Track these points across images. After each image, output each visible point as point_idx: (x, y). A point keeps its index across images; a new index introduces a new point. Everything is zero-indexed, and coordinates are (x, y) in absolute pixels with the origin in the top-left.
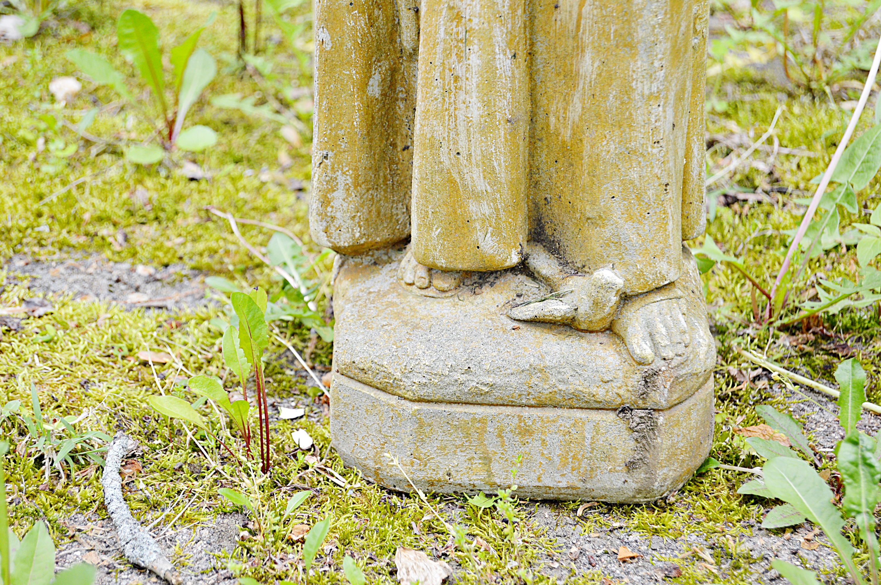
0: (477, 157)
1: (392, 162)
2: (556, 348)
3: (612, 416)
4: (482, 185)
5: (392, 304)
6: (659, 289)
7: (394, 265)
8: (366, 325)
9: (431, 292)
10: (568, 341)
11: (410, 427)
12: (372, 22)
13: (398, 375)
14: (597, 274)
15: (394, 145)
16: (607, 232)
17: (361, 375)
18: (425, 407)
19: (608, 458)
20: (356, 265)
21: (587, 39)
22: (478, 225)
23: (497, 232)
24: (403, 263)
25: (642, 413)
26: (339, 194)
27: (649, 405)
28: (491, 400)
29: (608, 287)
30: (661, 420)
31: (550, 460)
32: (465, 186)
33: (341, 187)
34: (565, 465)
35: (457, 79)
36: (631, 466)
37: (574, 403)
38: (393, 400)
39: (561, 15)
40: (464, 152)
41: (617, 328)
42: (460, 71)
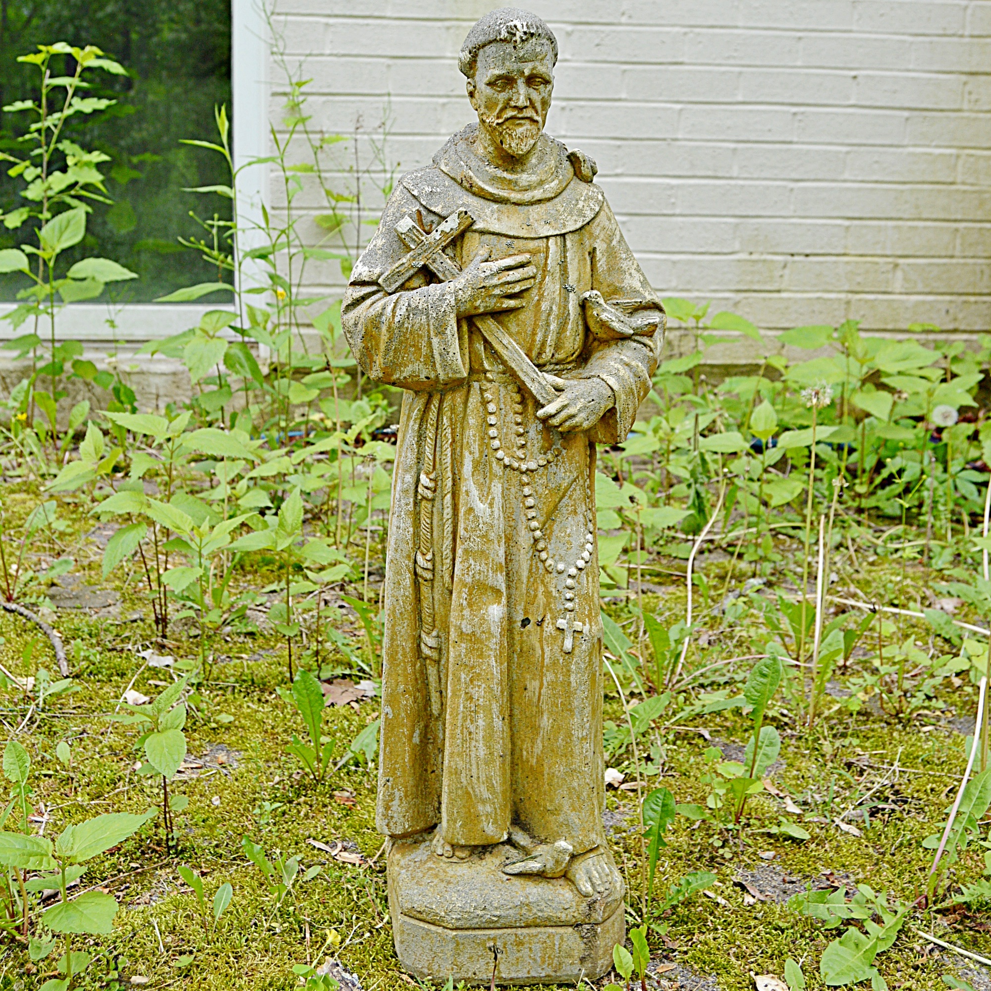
0: (483, 778)
2: (535, 890)
3: (570, 929)
4: (486, 795)
5: (430, 869)
6: (591, 850)
7: (427, 843)
8: (417, 883)
9: (454, 860)
10: (541, 885)
11: (451, 946)
13: (443, 914)
14: (556, 844)
15: (426, 770)
16: (561, 819)
17: (418, 915)
18: (460, 933)
19: (570, 956)
20: (403, 844)
21: (545, 707)
22: (484, 818)
23: (495, 822)
25: (588, 927)
26: (396, 802)
27: (592, 921)
28: (498, 925)
29: (565, 851)
30: (599, 930)
31: (535, 960)
32: (476, 796)
33: (397, 798)
34: (544, 962)
35: (470, 733)
36: (582, 960)
37: (548, 923)
38: (440, 930)
39: (528, 694)
40: (475, 776)
41: (569, 875)
42: (472, 729)
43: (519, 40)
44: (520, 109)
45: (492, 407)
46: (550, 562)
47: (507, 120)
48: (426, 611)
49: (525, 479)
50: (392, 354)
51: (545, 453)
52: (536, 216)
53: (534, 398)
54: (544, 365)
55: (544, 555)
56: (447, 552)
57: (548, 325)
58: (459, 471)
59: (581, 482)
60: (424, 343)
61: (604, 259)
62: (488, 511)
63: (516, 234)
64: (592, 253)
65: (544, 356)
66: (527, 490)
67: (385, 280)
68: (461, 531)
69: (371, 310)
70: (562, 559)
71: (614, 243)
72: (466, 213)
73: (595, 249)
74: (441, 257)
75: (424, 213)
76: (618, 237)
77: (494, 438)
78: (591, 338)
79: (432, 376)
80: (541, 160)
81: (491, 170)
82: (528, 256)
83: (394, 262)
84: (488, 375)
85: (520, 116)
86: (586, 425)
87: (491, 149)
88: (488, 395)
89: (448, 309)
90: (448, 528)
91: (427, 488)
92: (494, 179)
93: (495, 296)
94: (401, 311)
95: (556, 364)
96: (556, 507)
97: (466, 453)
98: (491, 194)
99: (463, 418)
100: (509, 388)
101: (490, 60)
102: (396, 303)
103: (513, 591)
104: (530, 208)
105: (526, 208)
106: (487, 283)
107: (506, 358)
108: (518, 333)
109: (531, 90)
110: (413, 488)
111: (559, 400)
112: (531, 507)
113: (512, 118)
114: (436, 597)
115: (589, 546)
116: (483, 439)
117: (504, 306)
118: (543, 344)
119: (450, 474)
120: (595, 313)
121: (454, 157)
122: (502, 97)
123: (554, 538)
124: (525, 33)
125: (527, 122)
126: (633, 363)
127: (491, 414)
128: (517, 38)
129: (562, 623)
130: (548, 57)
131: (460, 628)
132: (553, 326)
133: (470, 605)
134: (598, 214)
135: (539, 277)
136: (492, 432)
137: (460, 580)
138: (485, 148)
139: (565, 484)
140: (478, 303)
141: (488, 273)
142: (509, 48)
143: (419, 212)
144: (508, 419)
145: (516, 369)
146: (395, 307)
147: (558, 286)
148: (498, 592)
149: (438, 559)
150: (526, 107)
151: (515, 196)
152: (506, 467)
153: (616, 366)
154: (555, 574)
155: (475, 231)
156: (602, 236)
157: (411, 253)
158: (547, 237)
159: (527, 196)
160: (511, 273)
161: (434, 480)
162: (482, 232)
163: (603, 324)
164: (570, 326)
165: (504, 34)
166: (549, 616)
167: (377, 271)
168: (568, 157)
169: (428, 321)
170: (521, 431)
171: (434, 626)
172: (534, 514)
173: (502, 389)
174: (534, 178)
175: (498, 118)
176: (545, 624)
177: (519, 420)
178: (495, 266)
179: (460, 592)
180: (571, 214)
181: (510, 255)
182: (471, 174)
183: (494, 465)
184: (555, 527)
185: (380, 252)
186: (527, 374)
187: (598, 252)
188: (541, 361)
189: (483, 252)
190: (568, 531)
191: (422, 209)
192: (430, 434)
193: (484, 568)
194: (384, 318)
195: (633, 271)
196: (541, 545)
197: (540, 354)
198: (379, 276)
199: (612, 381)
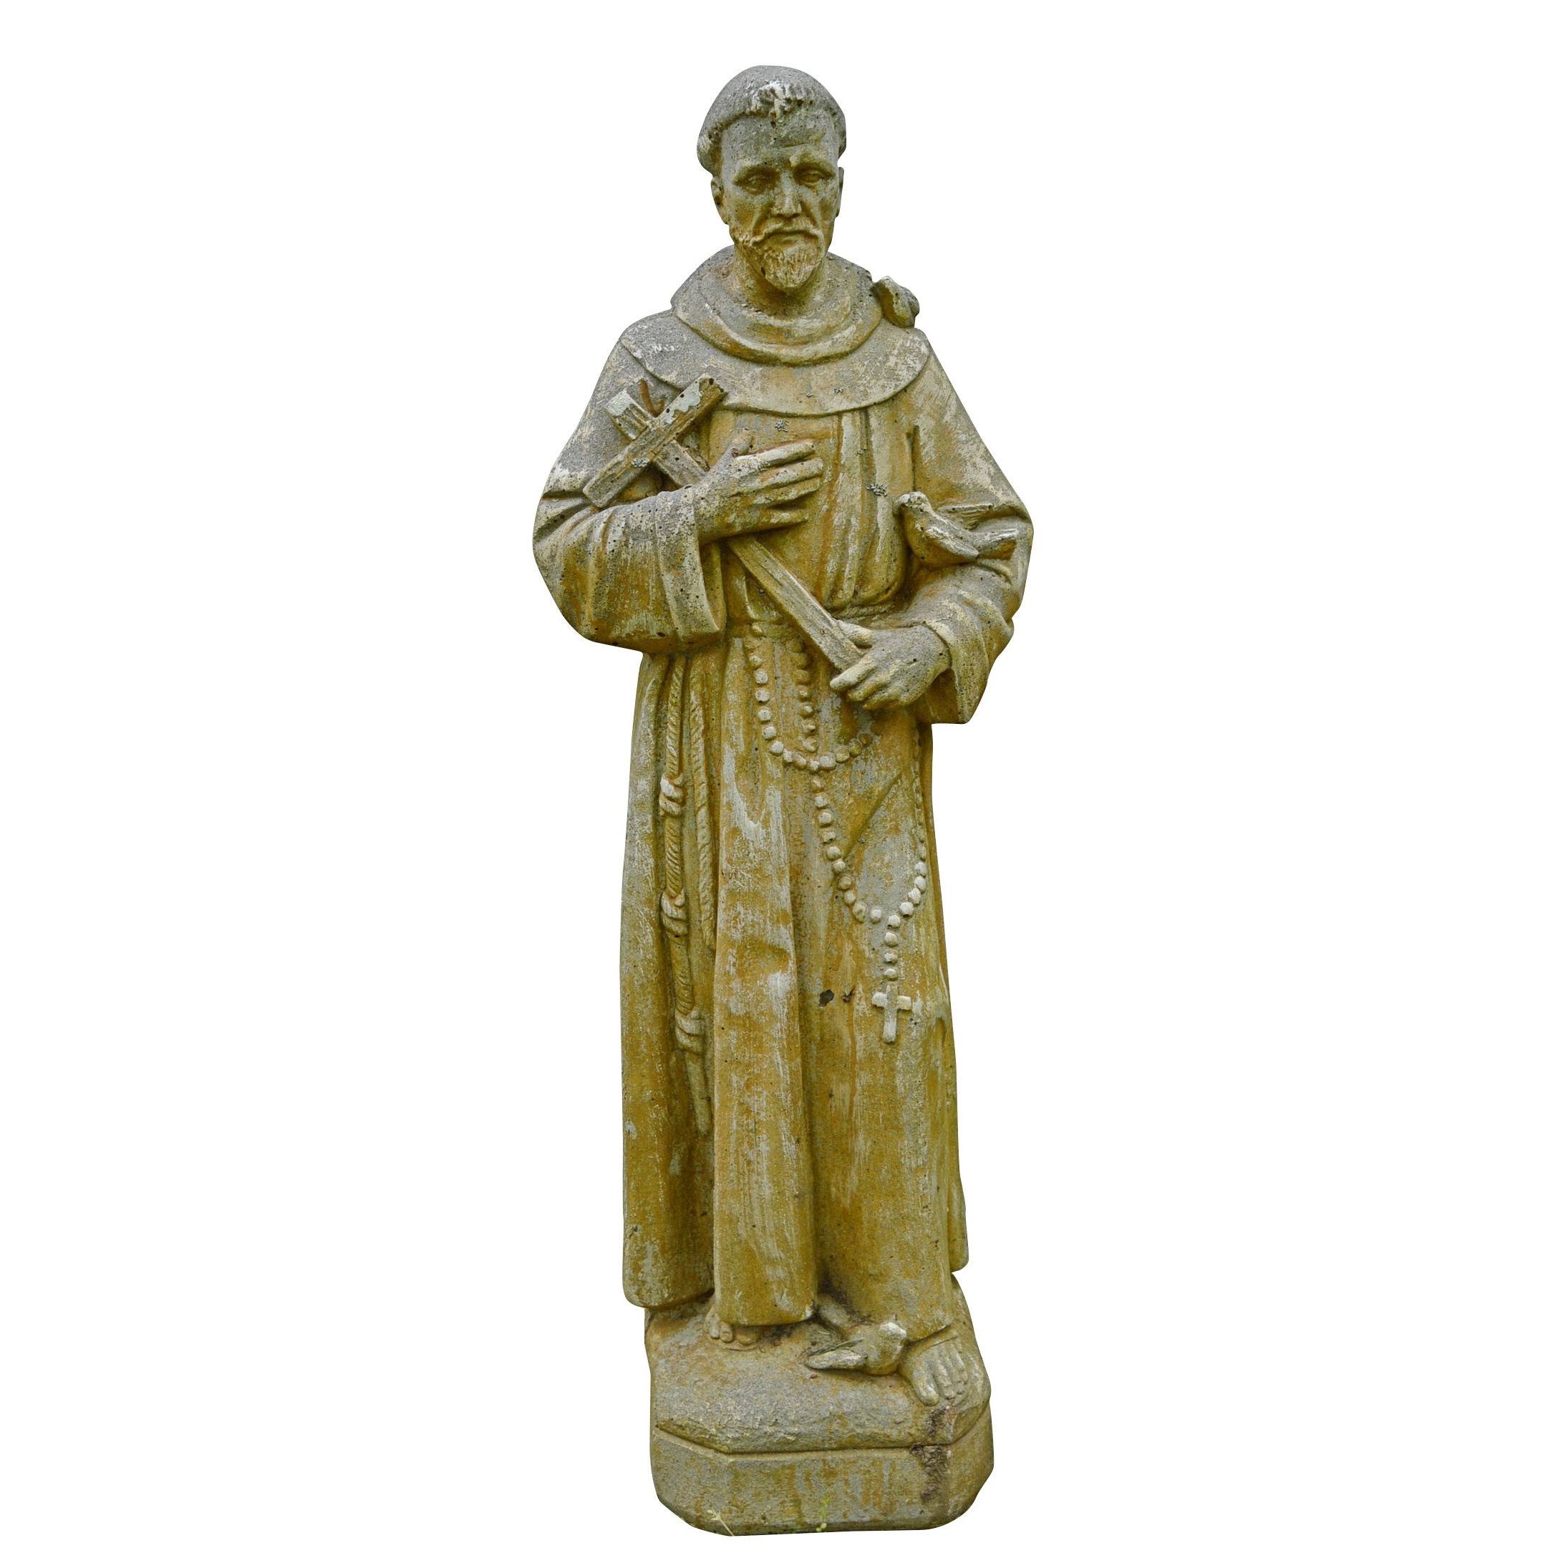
0: (770, 1228)
1: (693, 1227)
2: (851, 1395)
3: (905, 1453)
4: (776, 1253)
5: (700, 1358)
8: (680, 1382)
9: (735, 1346)
10: (861, 1386)
11: (727, 1478)
12: (670, 1113)
13: (713, 1431)
14: (882, 1327)
15: (694, 1212)
16: (889, 1288)
17: (679, 1431)
18: (740, 1459)
19: (906, 1492)
20: (665, 1318)
21: (859, 1122)
22: (774, 1287)
23: (792, 1293)
24: (708, 1318)
25: (931, 1449)
26: (649, 1261)
27: (938, 1440)
28: (797, 1447)
29: (893, 1337)
30: (949, 1453)
31: (854, 1498)
32: (762, 1254)
33: (650, 1255)
34: (867, 1501)
35: (749, 1163)
36: (925, 1498)
37: (871, 1444)
38: (710, 1454)
39: (836, 1103)
40: (759, 1224)
41: (904, 1371)
42: (752, 1157)
43: (778, 112)
44: (788, 219)
45: (761, 676)
46: (859, 906)
47: (769, 236)
48: (681, 981)
49: (817, 782)
50: (605, 600)
51: (847, 743)
52: (821, 382)
53: (826, 659)
54: (842, 608)
55: (850, 896)
56: (705, 894)
57: (845, 547)
58: (718, 772)
59: (906, 783)
60: (651, 583)
61: (932, 443)
62: (762, 832)
63: (790, 411)
64: (913, 435)
65: (840, 595)
66: (820, 800)
67: (592, 489)
68: (724, 865)
69: (573, 535)
70: (877, 902)
71: (947, 418)
72: (711, 381)
73: (916, 429)
74: (677, 450)
75: (651, 384)
76: (954, 408)
77: (766, 722)
78: (915, 564)
79: (668, 631)
80: (829, 295)
81: (752, 315)
82: (809, 443)
83: (607, 460)
84: (756, 627)
85: (788, 229)
86: (905, 698)
87: (750, 283)
88: (755, 658)
89: (685, 530)
90: (705, 858)
91: (671, 799)
92: (756, 329)
93: (757, 507)
94: (616, 535)
95: (862, 606)
96: (866, 824)
97: (726, 746)
98: (751, 352)
99: (720, 693)
100: (789, 645)
101: (737, 146)
102: (608, 524)
103: (806, 951)
104: (813, 371)
105: (806, 370)
106: (744, 488)
107: (780, 600)
108: (799, 561)
109: (803, 190)
110: (650, 799)
111: (862, 661)
112: (827, 825)
113: (777, 233)
114: (695, 960)
115: (919, 881)
116: (749, 723)
117: (774, 521)
118: (839, 577)
119: (703, 777)
120: (918, 526)
121: (696, 297)
122: (759, 201)
123: (864, 870)
124: (788, 101)
125: (800, 239)
126: (979, 601)
127: (761, 685)
128: (776, 109)
129: (879, 997)
130: (827, 137)
131: (727, 1008)
132: (853, 549)
133: (741, 973)
134: (919, 376)
135: (828, 473)
136: (764, 713)
137: (725, 936)
138: (743, 281)
139: (879, 788)
140: (731, 518)
141: (745, 472)
142: (765, 126)
143: (644, 383)
144: (788, 692)
145: (796, 616)
146: (606, 529)
147: (858, 488)
148: (780, 953)
149: (693, 903)
150: (796, 215)
151: (787, 353)
152: (787, 765)
153: (951, 606)
154: (867, 925)
155: (728, 409)
156: (927, 408)
157: (631, 446)
158: (839, 414)
159: (806, 352)
160: (782, 470)
161: (682, 787)
162: (739, 410)
163: (932, 544)
164: (879, 548)
165: (756, 104)
166: (860, 988)
167: (582, 474)
168: (873, 290)
169: (656, 549)
170: (809, 709)
171: (693, 1003)
172: (832, 835)
173: (777, 647)
174: (817, 324)
175: (755, 233)
176: (856, 1000)
177: (805, 694)
178: (756, 460)
179: (725, 955)
180: (876, 376)
181: (783, 443)
182: (720, 321)
183: (768, 762)
184: (866, 853)
185: (587, 446)
186: (813, 624)
187: (921, 434)
188: (836, 603)
189: (739, 441)
190: (887, 858)
191: (647, 378)
192: (672, 717)
193: (758, 918)
194: (591, 546)
195: (978, 460)
196: (846, 881)
197: (834, 592)
198: (585, 483)
199: (944, 630)
